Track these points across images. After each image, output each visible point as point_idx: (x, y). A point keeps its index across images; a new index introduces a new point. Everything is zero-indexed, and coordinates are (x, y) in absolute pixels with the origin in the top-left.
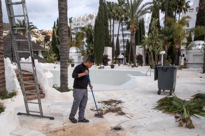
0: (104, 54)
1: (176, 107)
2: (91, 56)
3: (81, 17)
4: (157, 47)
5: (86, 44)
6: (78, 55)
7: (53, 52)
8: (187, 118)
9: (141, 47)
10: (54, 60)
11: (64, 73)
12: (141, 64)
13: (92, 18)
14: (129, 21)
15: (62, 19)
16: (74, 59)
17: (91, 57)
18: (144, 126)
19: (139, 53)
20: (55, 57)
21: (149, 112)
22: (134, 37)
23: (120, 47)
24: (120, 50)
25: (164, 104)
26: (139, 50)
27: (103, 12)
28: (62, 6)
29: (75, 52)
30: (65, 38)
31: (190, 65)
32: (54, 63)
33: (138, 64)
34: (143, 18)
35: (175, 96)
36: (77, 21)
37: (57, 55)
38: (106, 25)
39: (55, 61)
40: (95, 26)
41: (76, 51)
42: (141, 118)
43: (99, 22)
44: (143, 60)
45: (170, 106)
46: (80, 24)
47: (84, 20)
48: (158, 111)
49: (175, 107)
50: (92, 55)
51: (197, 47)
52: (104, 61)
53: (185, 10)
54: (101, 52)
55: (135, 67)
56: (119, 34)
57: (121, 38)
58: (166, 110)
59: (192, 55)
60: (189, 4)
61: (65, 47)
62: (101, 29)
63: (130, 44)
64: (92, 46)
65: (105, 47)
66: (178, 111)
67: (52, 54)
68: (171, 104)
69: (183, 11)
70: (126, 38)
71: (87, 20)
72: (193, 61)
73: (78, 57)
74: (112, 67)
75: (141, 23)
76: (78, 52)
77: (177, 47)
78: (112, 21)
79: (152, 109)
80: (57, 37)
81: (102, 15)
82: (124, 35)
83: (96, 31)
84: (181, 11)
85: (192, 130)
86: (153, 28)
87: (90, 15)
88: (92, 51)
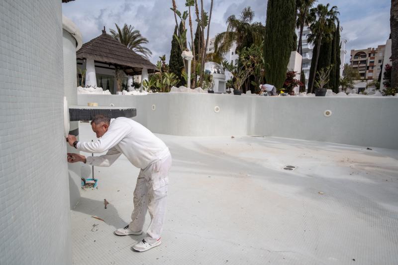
6: (219, 78)
10: (170, 85)
20: (173, 80)
29: (213, 72)
37: (177, 77)
41: (216, 70)
67: (166, 74)
73: (220, 82)
74: (320, 94)
76: (218, 73)
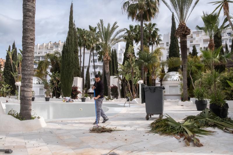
0: (73, 86)
1: (174, 128)
2: (56, 87)
3: (45, 44)
4: (134, 76)
5: (51, 74)
6: (40, 87)
7: (5, 83)
8: (191, 136)
9: (116, 77)
10: (6, 92)
11: (27, 94)
12: (116, 96)
13: (58, 46)
14: (100, 50)
15: (27, 22)
16: (34, 91)
17: (56, 89)
18: (144, 149)
19: (113, 84)
20: (8, 89)
21: (144, 136)
22: (109, 66)
23: (90, 80)
24: (91, 84)
25: (158, 126)
26: (114, 81)
27: (73, 37)
28: (28, 7)
29: (36, 83)
30: (31, 48)
31: (167, 97)
32: (6, 97)
33: (113, 96)
34: (115, 50)
35: (169, 117)
36: (39, 49)
37: (11, 86)
38: (75, 52)
39: (7, 94)
40: (63, 52)
41: (38, 82)
42: (137, 142)
43: (68, 48)
44: (118, 92)
45: (167, 128)
46: (42, 52)
47: (48, 48)
48: (154, 134)
49: (172, 128)
50: (59, 86)
51: (172, 79)
52: (74, 94)
53: (158, 43)
54: (69, 83)
55: (110, 100)
56: (90, 65)
57: (91, 70)
58: (163, 132)
59: (169, 87)
60: (161, 37)
61: (30, 59)
62: (70, 56)
63: (102, 77)
64: (58, 76)
65: (74, 77)
66: (177, 131)
67: (3, 85)
68: (168, 125)
69: (155, 43)
70: (97, 70)
71: (52, 48)
72: (170, 92)
73: (40, 89)
74: (83, 100)
75: (114, 54)
76: (39, 83)
77: (153, 77)
78: (82, 48)
79: (146, 133)
80: (13, 63)
81: (71, 40)
82: (95, 67)
83: (64, 58)
84: (154, 43)
85: (202, 147)
86: (129, 55)
87: (55, 42)
88: (58, 82)
